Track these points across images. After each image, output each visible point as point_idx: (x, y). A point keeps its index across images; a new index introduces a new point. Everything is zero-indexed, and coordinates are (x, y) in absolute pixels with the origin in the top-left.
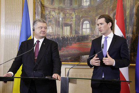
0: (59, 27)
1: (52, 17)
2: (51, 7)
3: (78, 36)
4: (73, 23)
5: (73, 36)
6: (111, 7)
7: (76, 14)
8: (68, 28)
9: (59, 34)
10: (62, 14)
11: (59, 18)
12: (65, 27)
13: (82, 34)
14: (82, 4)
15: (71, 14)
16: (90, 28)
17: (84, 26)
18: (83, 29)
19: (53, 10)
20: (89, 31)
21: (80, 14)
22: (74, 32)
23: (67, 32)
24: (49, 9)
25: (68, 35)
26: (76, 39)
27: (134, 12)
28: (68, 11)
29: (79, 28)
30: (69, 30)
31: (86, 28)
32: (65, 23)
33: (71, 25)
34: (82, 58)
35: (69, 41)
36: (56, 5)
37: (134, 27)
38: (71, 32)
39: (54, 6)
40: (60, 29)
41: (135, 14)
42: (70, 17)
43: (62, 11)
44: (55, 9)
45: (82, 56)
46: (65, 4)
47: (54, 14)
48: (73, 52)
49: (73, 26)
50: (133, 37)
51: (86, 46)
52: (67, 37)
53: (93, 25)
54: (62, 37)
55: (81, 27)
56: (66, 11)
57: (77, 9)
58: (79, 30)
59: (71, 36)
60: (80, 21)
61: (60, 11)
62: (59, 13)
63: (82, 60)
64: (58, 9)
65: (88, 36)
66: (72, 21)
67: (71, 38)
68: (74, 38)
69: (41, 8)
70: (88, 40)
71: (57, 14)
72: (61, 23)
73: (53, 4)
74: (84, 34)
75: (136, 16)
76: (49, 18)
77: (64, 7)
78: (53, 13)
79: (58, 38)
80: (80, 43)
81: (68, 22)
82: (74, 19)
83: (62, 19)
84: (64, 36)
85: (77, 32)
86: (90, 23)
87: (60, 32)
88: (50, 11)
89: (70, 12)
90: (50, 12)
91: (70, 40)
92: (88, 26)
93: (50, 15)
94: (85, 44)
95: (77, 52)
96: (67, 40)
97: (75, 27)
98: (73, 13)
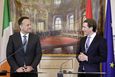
0: (34, 22)
1: (27, 14)
2: (26, 4)
3: (51, 31)
4: (47, 19)
5: (46, 31)
6: (80, 6)
7: (49, 11)
8: (42, 24)
9: (34, 29)
10: (36, 11)
11: (33, 15)
12: (39, 23)
13: (55, 29)
14: (55, 3)
15: (44, 11)
16: (62, 24)
17: (57, 22)
18: (56, 25)
19: (27, 7)
20: (61, 27)
21: (53, 12)
22: (47, 27)
23: (41, 27)
24: (24, 6)
25: (42, 30)
26: (49, 34)
27: (99, 11)
28: (41, 8)
29: (52, 24)
30: (43, 26)
31: (58, 24)
32: (39, 19)
33: (44, 22)
34: (55, 51)
35: (43, 36)
36: (30, 3)
37: (99, 24)
38: (45, 28)
39: (28, 4)
40: (35, 24)
41: (100, 13)
42: (43, 14)
43: (36, 8)
44: (29, 6)
45: (55, 49)
46: (39, 2)
47: (29, 11)
48: (47, 45)
49: (46, 22)
50: (98, 32)
51: (58, 39)
52: (41, 32)
53: (64, 22)
54: (36, 32)
55: (53, 23)
56: (40, 8)
57: (49, 7)
58: (52, 26)
59: (44, 31)
60: (53, 18)
61: (34, 8)
62: (33, 10)
63: (55, 52)
64: (32, 6)
65: (60, 31)
66: (45, 18)
67: (45, 33)
68: (48, 33)
69: (16, 5)
70: (60, 35)
71: (31, 11)
72: (35, 19)
73: (27, 1)
74: (57, 29)
75: (100, 15)
76: (24, 15)
77: (37, 4)
78: (27, 10)
79: (33, 33)
80: (53, 37)
81: (42, 18)
82: (47, 16)
83: (36, 15)
84: (38, 31)
85: (50, 28)
86: (61, 20)
87: (35, 28)
88: (24, 7)
89: (44, 10)
90: (24, 9)
91: (44, 34)
92: (60, 22)
93: (25, 11)
94: (58, 38)
95: (50, 45)
96: (41, 35)
97: (49, 23)
98: (46, 10)
